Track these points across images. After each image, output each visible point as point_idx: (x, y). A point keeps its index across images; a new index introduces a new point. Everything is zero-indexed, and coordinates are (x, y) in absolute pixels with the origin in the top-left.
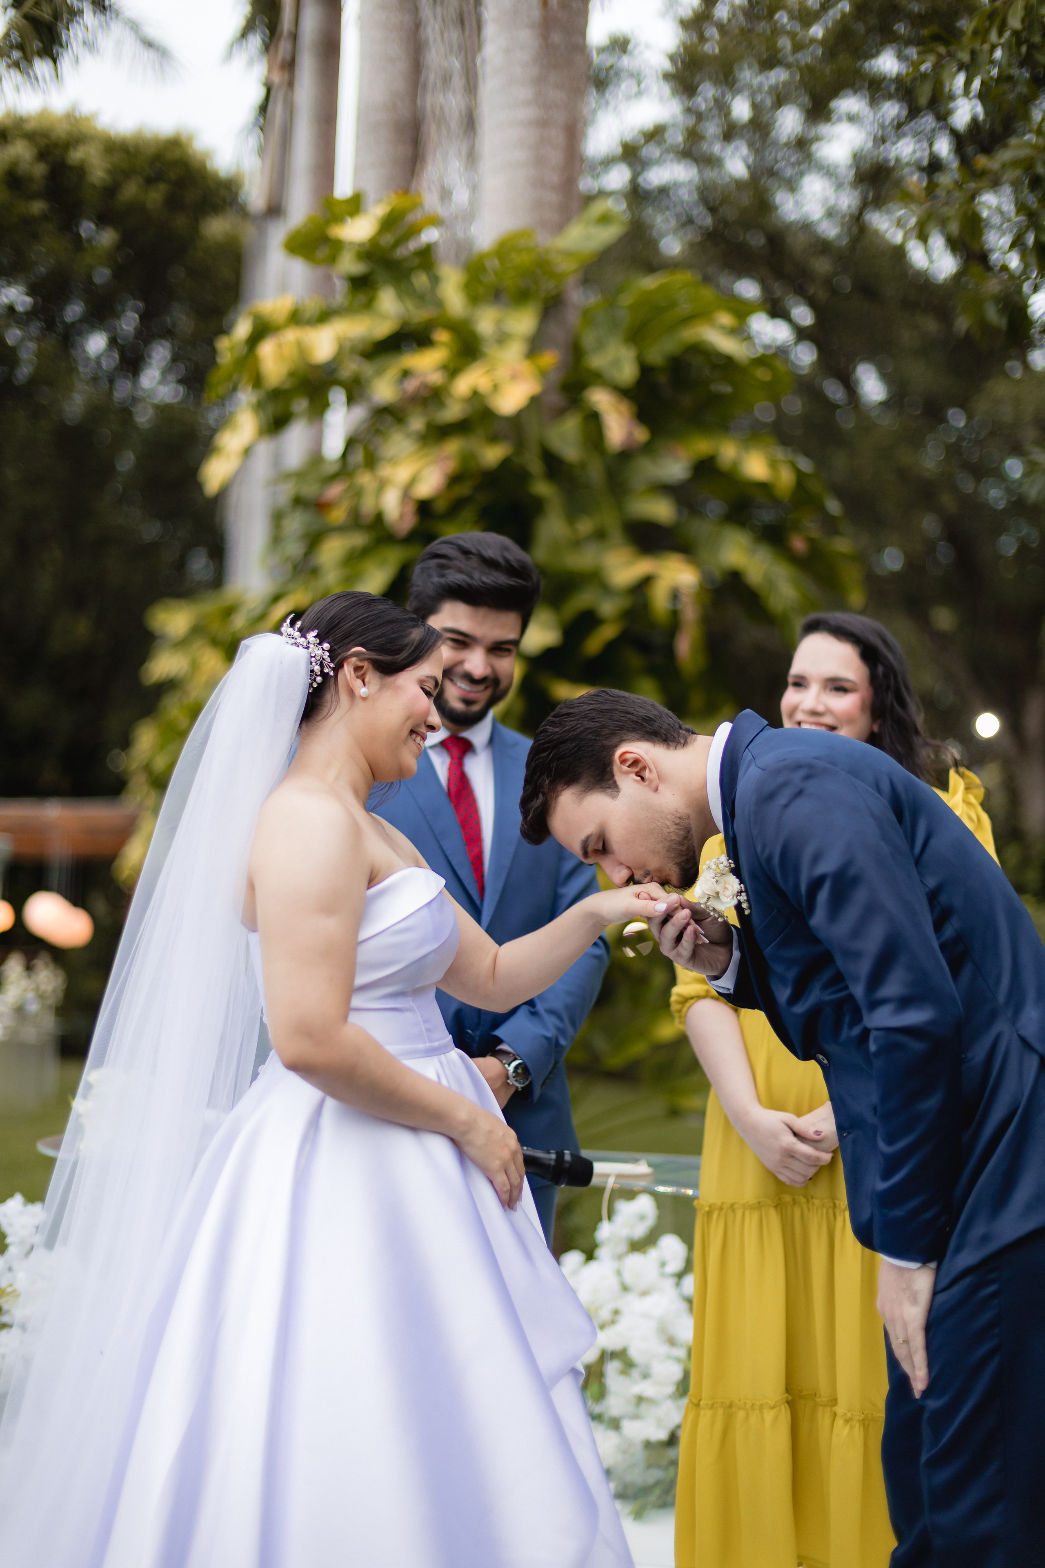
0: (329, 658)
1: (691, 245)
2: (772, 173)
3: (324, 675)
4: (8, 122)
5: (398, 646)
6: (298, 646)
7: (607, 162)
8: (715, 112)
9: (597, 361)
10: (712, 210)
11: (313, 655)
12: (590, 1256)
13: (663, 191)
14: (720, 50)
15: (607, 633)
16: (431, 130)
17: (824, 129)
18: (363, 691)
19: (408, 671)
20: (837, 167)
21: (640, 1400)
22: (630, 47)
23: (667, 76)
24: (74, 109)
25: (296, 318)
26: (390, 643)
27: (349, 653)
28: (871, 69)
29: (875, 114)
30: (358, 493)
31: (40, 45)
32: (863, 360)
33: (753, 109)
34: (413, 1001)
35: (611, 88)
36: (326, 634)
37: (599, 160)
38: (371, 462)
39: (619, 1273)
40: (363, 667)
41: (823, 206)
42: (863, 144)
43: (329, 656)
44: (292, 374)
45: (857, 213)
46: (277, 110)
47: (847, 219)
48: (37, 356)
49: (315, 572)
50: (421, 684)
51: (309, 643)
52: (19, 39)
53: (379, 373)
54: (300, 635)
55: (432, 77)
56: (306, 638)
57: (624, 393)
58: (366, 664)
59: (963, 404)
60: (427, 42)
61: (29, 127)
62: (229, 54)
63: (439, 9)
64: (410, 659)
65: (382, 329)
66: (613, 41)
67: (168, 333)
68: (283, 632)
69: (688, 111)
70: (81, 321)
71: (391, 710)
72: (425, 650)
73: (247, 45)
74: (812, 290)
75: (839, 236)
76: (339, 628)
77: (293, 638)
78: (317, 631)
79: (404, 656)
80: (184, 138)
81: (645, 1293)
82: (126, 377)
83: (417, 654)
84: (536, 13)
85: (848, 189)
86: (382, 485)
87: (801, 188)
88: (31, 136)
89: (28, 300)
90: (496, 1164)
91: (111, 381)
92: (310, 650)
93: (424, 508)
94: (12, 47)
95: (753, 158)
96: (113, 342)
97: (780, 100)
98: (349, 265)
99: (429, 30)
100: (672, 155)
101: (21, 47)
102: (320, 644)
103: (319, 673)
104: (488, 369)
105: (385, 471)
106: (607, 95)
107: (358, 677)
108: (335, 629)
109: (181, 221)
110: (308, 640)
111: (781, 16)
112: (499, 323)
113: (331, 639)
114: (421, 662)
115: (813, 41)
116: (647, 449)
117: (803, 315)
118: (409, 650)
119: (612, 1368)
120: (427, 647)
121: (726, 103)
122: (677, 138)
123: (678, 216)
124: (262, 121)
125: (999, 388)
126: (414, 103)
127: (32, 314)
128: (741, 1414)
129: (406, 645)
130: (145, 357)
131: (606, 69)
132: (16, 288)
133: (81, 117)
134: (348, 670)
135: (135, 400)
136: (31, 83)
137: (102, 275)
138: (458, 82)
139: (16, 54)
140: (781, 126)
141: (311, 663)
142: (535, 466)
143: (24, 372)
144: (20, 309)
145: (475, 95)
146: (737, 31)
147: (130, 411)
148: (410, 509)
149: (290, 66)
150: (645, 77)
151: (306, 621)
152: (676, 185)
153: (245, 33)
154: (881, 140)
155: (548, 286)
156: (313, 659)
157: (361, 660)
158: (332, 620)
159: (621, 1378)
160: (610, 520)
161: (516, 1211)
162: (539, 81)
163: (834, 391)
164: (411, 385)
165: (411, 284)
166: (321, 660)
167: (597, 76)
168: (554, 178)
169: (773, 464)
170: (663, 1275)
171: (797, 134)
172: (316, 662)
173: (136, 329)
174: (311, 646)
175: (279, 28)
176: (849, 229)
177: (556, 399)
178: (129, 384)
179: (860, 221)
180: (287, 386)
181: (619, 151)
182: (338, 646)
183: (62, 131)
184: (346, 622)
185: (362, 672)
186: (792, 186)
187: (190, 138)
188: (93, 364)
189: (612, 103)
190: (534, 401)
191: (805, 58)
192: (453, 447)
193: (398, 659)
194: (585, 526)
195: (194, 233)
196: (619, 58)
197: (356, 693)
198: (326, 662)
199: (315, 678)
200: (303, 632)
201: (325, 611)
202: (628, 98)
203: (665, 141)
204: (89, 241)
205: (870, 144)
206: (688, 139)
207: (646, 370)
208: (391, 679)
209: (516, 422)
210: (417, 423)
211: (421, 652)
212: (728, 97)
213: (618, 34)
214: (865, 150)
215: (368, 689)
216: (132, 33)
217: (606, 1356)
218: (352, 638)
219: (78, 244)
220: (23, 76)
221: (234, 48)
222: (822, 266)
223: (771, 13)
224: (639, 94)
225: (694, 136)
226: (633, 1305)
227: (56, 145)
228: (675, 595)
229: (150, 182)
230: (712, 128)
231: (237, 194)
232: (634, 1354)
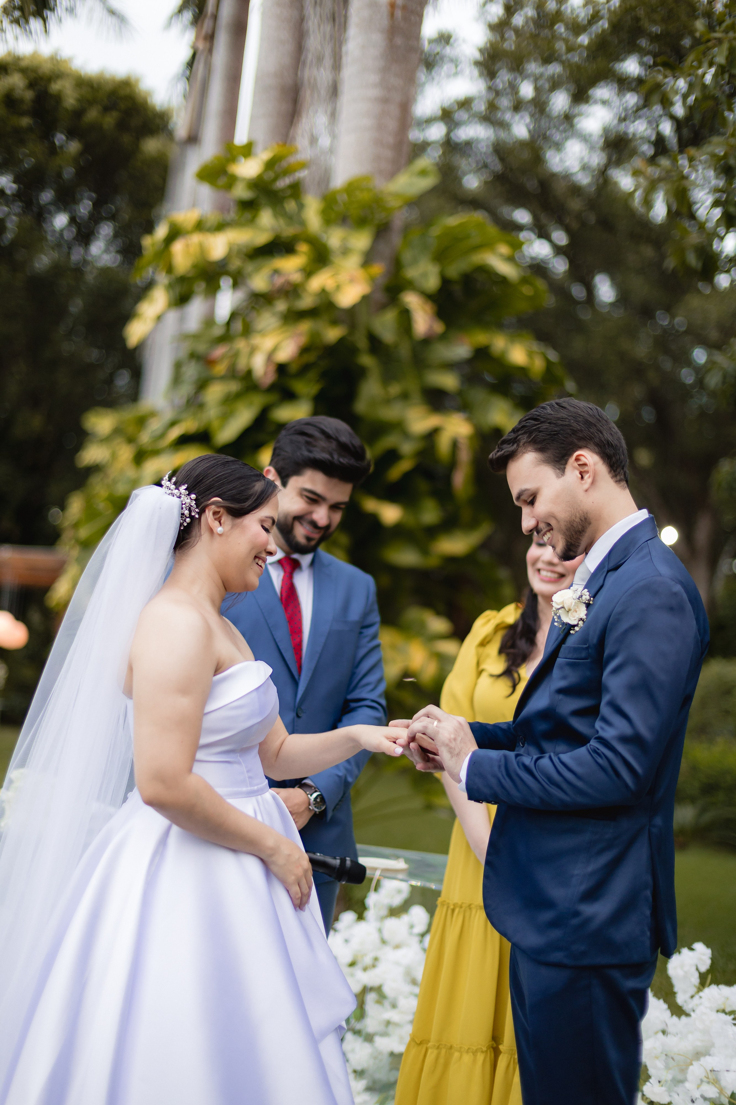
0: (195, 505)
1: (486, 183)
2: (546, 138)
3: (191, 517)
4: (9, 59)
5: (245, 496)
6: (173, 496)
7: (429, 121)
8: (508, 90)
9: (412, 273)
10: (502, 159)
11: (184, 503)
12: (361, 917)
13: (468, 144)
14: (515, 48)
15: (404, 466)
16: (307, 95)
17: (584, 108)
18: (220, 530)
19: (252, 514)
20: (590, 135)
21: (388, 1023)
22: (452, 40)
23: (477, 63)
24: (56, 54)
25: (200, 226)
26: (239, 494)
27: (210, 502)
28: (620, 69)
29: (621, 100)
30: (236, 355)
31: (35, 8)
32: (600, 272)
33: (535, 91)
34: (240, 756)
35: (436, 69)
36: (194, 486)
37: (425, 119)
38: (248, 331)
39: (380, 931)
40: (220, 512)
41: (580, 162)
42: (611, 122)
43: (195, 504)
44: (195, 266)
45: (604, 169)
46: (200, 67)
47: (596, 172)
48: (17, 227)
49: (201, 406)
50: (262, 522)
51: (181, 494)
52: (20, 3)
53: (258, 270)
54: (175, 488)
55: (310, 56)
56: (179, 490)
57: (429, 297)
58: (222, 510)
59: (668, 309)
60: (308, 31)
61: (24, 64)
62: (169, 24)
63: (318, 9)
64: (254, 505)
65: (262, 238)
66: (441, 35)
67: (113, 217)
68: (163, 484)
69: (490, 88)
70: (50, 204)
71: (239, 543)
72: (265, 498)
73: (182, 18)
74: (567, 220)
75: (589, 185)
76: (203, 483)
77: (170, 489)
78: (186, 485)
79: (250, 503)
80: (133, 80)
81: (397, 947)
82: (80, 245)
83: (259, 502)
84: (385, 22)
85: (599, 152)
86: (253, 350)
87: (565, 149)
88: (24, 71)
89: (15, 186)
90: (291, 879)
91: (70, 248)
92: (182, 499)
93: (282, 369)
94: (14, 8)
95: (534, 125)
96: (73, 220)
97: (555, 85)
98: (241, 192)
99: (310, 24)
100: (476, 119)
101: (21, 9)
102: (189, 495)
103: (188, 516)
104: (333, 273)
105: (256, 340)
106: (433, 73)
107: (215, 519)
108: (200, 484)
109: (126, 139)
110: (180, 491)
111: (559, 28)
112: (344, 240)
113: (196, 492)
114: (262, 507)
115: (581, 46)
116: (443, 337)
117: (561, 237)
118: (253, 498)
119: (371, 998)
120: (266, 496)
121: (516, 85)
122: (481, 107)
123: (477, 163)
124: (188, 72)
125: (693, 302)
126: (296, 74)
127: (18, 196)
128: (456, 1054)
129: (251, 495)
130: (95, 232)
131: (434, 55)
132: (6, 177)
133: (61, 60)
134: (209, 515)
135: (85, 262)
136: (27, 35)
137: (69, 172)
138: (328, 62)
139: (17, 14)
140: (553, 104)
141: (182, 508)
142: (362, 342)
143: (9, 236)
144: (8, 192)
145: (339, 71)
146: (528, 35)
147: (82, 270)
148: (272, 369)
149: (211, 38)
150: (460, 63)
151: (180, 477)
152: (478, 141)
153: (180, 10)
154: (622, 120)
155: (380, 216)
156: (184, 506)
157: (219, 507)
158: (198, 477)
159: (377, 1006)
160: (413, 386)
161: (304, 911)
162: (385, 70)
163: (578, 291)
164: (279, 281)
165: (283, 208)
166: (190, 506)
167: (427, 59)
168: (390, 140)
169: (530, 354)
170: (411, 934)
171: (566, 110)
172: (186, 508)
173: (89, 212)
174: (183, 496)
175: (205, 10)
176: (598, 180)
177: (381, 297)
178: (81, 250)
179: (605, 174)
180: (190, 275)
181: (440, 113)
182: (201, 496)
183: (46, 68)
184: (208, 478)
185: (219, 516)
186: (558, 147)
187: (137, 81)
188: (57, 235)
189: (437, 78)
190: (365, 299)
191: (575, 58)
192: (305, 327)
193: (245, 505)
194: (395, 389)
195: (136, 148)
196: (444, 47)
197: (214, 531)
198: (193, 508)
199: (185, 519)
200: (177, 485)
201: (193, 470)
202: (448, 76)
203: (472, 109)
204: (61, 147)
205: (616, 122)
206: (489, 108)
207: (445, 282)
208: (239, 521)
209: (352, 312)
210: (281, 306)
211: (262, 500)
212: (519, 80)
213: (444, 31)
214: (612, 126)
215: (223, 528)
216: (101, 4)
217: (366, 990)
218: (212, 490)
219: (53, 150)
220: (21, 30)
221: (173, 21)
222: (575, 205)
223: (553, 24)
224: (456, 74)
225: (492, 107)
226: (388, 955)
227: (41, 78)
228: (455, 445)
229: (107, 109)
230: (505, 102)
231: (168, 122)
232: (387, 990)
